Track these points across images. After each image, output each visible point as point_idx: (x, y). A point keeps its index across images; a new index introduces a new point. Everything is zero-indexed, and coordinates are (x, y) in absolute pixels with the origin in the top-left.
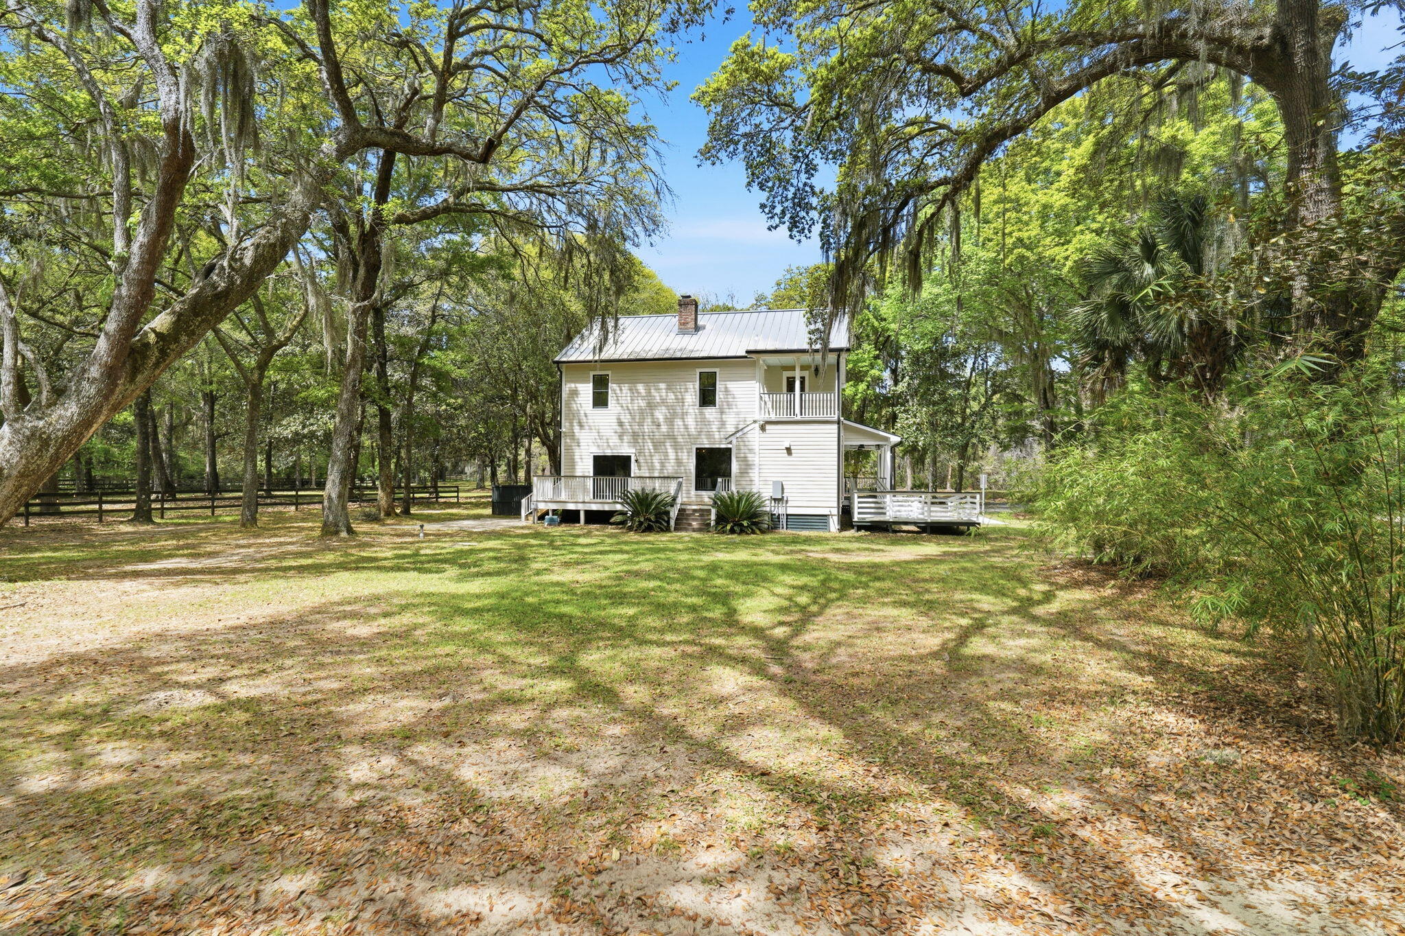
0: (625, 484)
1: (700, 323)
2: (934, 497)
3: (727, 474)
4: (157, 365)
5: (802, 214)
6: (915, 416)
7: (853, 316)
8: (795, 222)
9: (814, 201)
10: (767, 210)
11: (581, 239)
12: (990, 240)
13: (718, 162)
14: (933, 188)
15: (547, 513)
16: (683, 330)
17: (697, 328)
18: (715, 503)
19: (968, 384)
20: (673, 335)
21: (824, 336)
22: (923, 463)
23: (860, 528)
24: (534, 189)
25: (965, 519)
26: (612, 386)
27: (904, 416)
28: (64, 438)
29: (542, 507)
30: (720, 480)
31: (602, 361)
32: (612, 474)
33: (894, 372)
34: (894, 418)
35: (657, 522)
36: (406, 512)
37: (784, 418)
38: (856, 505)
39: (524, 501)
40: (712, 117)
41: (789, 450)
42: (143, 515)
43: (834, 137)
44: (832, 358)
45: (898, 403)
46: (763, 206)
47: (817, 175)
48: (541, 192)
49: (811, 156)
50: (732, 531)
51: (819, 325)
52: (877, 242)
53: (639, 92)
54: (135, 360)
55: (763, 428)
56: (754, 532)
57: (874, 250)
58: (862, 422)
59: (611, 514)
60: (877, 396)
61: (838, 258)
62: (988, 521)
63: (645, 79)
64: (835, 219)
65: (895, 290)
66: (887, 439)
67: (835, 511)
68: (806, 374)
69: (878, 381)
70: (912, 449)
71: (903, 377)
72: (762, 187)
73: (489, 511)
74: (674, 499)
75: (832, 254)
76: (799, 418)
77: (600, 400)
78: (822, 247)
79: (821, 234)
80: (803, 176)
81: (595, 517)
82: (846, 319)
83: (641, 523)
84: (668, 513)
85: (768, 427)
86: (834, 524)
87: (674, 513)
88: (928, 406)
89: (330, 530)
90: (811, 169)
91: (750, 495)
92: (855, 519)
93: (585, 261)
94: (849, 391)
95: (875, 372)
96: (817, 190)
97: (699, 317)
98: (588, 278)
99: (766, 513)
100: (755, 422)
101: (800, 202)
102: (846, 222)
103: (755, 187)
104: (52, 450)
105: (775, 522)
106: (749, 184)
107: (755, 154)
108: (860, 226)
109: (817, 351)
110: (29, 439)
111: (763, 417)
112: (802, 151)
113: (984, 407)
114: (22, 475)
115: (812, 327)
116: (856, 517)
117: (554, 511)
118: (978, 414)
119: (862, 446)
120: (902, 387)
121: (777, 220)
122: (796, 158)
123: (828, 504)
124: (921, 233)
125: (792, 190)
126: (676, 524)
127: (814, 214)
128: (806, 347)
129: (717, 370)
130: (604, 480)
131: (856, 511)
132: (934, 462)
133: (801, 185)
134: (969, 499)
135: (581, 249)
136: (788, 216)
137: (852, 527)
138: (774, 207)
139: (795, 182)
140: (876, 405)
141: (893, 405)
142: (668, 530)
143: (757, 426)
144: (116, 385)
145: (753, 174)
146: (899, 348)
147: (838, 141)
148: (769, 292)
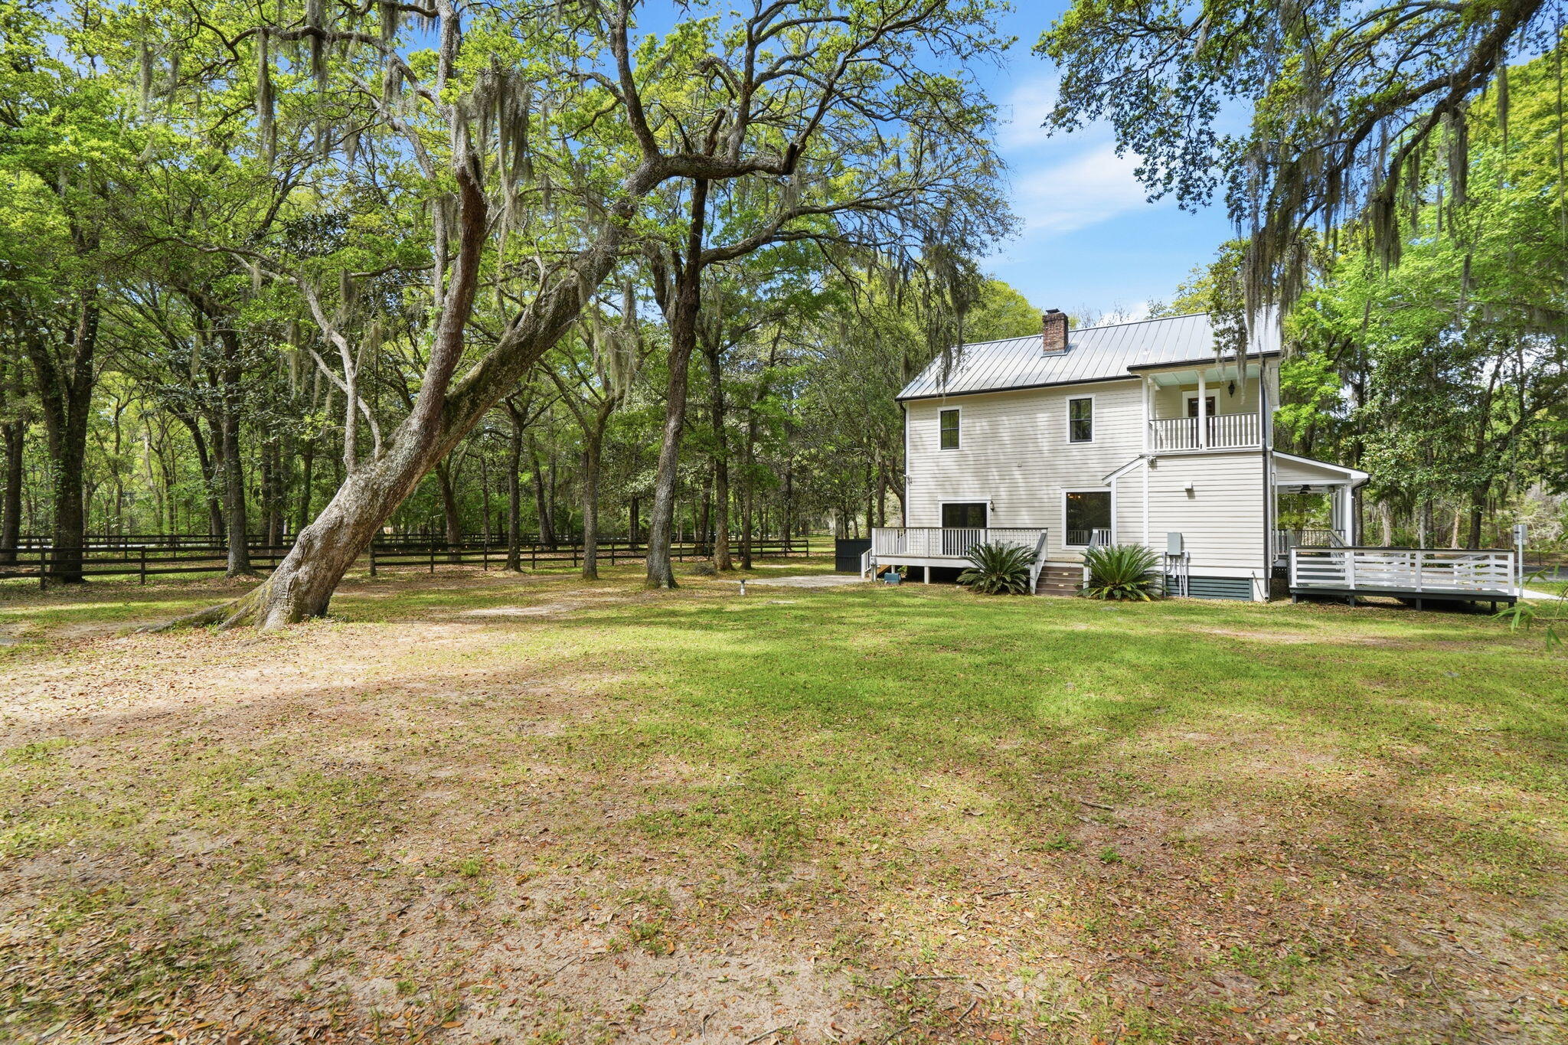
0: (977, 537)
1: (1072, 341)
2: (1428, 557)
3: (1105, 523)
4: (468, 416)
5: (1198, 174)
6: (1394, 446)
7: (1285, 305)
8: (1188, 187)
9: (1215, 153)
10: (1145, 177)
11: (917, 255)
12: (1524, 174)
13: (1076, 127)
14: (1414, 97)
15: (889, 570)
16: (1049, 350)
17: (1067, 348)
18: (1088, 560)
19: (1487, 398)
20: (1036, 359)
21: (1241, 337)
22: (1410, 512)
23: (1300, 597)
24: (861, 206)
25: (1486, 589)
26: (963, 423)
27: (1376, 446)
28: (390, 488)
29: (884, 562)
30: (1095, 531)
31: (948, 395)
32: (964, 525)
33: (1359, 388)
34: (1360, 449)
35: (1012, 582)
36: (747, 567)
37: (1186, 449)
38: (1294, 566)
39: (863, 556)
40: (1064, 71)
41: (1190, 492)
42: (515, 564)
43: (1244, 61)
44: (1253, 368)
45: (1365, 429)
46: (1139, 172)
47: (1217, 116)
48: (870, 207)
49: (1207, 93)
50: (1110, 596)
51: (1231, 323)
52: (1320, 194)
53: (971, 61)
54: (449, 412)
55: (1153, 464)
56: (1139, 599)
57: (1314, 209)
58: (1309, 456)
59: (957, 571)
60: (1333, 423)
61: (1255, 227)
62: (1530, 595)
63: (977, 45)
64: (1249, 172)
65: (1353, 264)
66: (1346, 476)
67: (1260, 573)
68: (1216, 393)
69: (1334, 403)
70: (1389, 493)
71: (1374, 393)
72: (1138, 148)
73: (833, 567)
74: (1036, 555)
75: (1246, 223)
76: (1205, 449)
77: (950, 440)
78: (1231, 215)
79: (1228, 198)
80: (1197, 123)
81: (943, 576)
82: (1275, 310)
83: (993, 584)
84: (1027, 572)
85: (1160, 463)
86: (1259, 592)
87: (1034, 572)
88: (1416, 430)
89: (654, 582)
90: (1208, 109)
91: (1136, 550)
92: (1293, 585)
93: (923, 280)
94: (1287, 417)
95: (1327, 388)
96: (1220, 137)
97: (1070, 335)
98: (927, 298)
99: (1156, 575)
100: (1141, 457)
101: (1195, 159)
102: (1266, 175)
103: (1129, 150)
104: (381, 501)
105: (1171, 584)
106: (1119, 149)
107: (1127, 107)
108: (1291, 175)
109: (1230, 359)
110: (363, 489)
111: (1150, 451)
112: (1194, 88)
113: (1518, 429)
114: (358, 523)
115: (1221, 326)
116: (1294, 583)
117: (897, 567)
118: (1504, 441)
119: (1306, 487)
120: (1372, 406)
121: (1160, 187)
122: (1186, 99)
123: (1249, 562)
124: (1395, 168)
125: (1181, 143)
126: (1038, 585)
127: (1215, 172)
128: (1214, 355)
129: (1093, 396)
130: (954, 533)
131: (1294, 574)
132: (1429, 507)
133: (1194, 135)
134: (1493, 561)
135: (916, 265)
136: (1176, 180)
137: (1290, 596)
138: (1154, 171)
139: (1185, 134)
140: (1330, 435)
141: (1357, 433)
142: (1027, 591)
143: (1145, 462)
144: (433, 437)
145: (1125, 134)
146: (1365, 356)
147: (1252, 64)
148: (1169, 301)
